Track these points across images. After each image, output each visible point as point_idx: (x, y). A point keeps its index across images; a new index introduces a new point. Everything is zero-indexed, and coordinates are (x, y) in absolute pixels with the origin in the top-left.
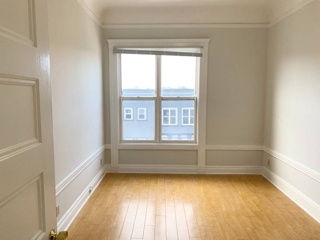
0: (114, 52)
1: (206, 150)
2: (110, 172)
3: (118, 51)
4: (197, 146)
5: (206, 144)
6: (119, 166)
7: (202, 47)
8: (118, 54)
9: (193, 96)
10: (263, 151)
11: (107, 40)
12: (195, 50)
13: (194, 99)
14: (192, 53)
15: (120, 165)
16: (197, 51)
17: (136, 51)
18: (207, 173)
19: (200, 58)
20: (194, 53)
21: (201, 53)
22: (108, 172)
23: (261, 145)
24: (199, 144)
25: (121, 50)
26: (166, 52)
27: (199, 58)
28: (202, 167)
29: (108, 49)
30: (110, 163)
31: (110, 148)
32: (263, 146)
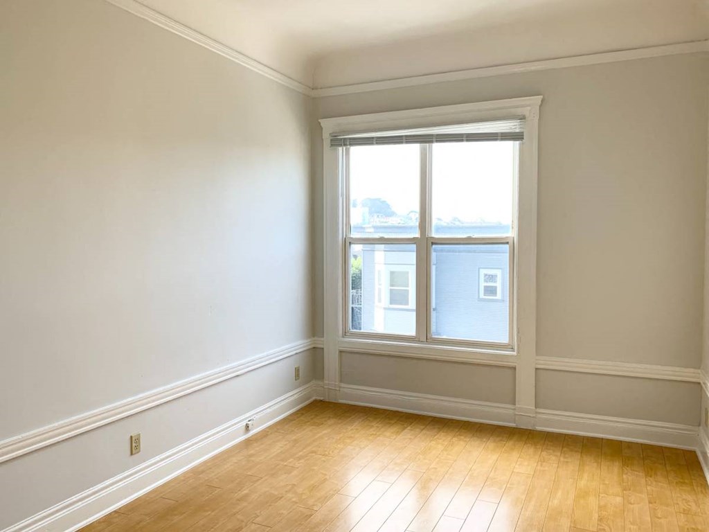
0: (332, 145)
1: (536, 369)
2: (322, 399)
3: (340, 141)
4: (512, 356)
5: (537, 355)
6: (340, 387)
7: (522, 118)
8: (340, 148)
9: (504, 235)
10: (699, 383)
11: (319, 121)
12: (508, 124)
13: (507, 243)
14: (497, 133)
15: (343, 385)
16: (513, 127)
17: (373, 138)
18: (539, 428)
19: (520, 144)
20: (502, 133)
21: (522, 130)
22: (319, 398)
23: (695, 368)
24: (518, 352)
25: (345, 139)
26: (438, 135)
27: (518, 142)
28: (525, 409)
29: (322, 139)
30: (322, 378)
31: (322, 346)
32: (699, 371)
